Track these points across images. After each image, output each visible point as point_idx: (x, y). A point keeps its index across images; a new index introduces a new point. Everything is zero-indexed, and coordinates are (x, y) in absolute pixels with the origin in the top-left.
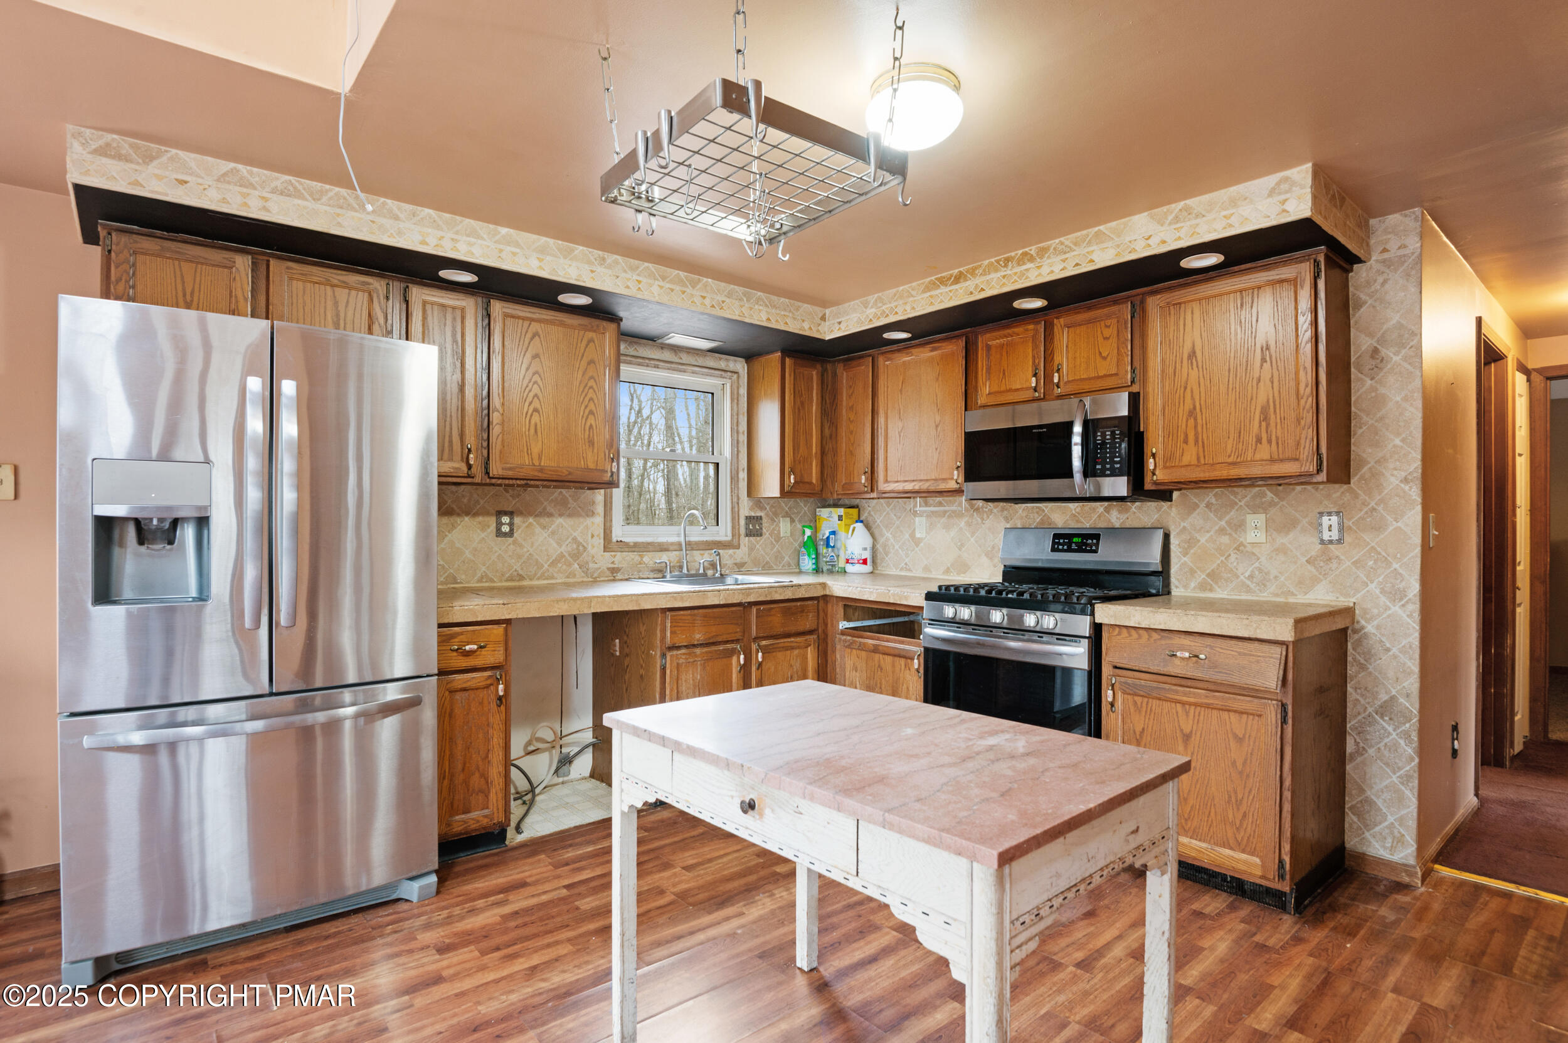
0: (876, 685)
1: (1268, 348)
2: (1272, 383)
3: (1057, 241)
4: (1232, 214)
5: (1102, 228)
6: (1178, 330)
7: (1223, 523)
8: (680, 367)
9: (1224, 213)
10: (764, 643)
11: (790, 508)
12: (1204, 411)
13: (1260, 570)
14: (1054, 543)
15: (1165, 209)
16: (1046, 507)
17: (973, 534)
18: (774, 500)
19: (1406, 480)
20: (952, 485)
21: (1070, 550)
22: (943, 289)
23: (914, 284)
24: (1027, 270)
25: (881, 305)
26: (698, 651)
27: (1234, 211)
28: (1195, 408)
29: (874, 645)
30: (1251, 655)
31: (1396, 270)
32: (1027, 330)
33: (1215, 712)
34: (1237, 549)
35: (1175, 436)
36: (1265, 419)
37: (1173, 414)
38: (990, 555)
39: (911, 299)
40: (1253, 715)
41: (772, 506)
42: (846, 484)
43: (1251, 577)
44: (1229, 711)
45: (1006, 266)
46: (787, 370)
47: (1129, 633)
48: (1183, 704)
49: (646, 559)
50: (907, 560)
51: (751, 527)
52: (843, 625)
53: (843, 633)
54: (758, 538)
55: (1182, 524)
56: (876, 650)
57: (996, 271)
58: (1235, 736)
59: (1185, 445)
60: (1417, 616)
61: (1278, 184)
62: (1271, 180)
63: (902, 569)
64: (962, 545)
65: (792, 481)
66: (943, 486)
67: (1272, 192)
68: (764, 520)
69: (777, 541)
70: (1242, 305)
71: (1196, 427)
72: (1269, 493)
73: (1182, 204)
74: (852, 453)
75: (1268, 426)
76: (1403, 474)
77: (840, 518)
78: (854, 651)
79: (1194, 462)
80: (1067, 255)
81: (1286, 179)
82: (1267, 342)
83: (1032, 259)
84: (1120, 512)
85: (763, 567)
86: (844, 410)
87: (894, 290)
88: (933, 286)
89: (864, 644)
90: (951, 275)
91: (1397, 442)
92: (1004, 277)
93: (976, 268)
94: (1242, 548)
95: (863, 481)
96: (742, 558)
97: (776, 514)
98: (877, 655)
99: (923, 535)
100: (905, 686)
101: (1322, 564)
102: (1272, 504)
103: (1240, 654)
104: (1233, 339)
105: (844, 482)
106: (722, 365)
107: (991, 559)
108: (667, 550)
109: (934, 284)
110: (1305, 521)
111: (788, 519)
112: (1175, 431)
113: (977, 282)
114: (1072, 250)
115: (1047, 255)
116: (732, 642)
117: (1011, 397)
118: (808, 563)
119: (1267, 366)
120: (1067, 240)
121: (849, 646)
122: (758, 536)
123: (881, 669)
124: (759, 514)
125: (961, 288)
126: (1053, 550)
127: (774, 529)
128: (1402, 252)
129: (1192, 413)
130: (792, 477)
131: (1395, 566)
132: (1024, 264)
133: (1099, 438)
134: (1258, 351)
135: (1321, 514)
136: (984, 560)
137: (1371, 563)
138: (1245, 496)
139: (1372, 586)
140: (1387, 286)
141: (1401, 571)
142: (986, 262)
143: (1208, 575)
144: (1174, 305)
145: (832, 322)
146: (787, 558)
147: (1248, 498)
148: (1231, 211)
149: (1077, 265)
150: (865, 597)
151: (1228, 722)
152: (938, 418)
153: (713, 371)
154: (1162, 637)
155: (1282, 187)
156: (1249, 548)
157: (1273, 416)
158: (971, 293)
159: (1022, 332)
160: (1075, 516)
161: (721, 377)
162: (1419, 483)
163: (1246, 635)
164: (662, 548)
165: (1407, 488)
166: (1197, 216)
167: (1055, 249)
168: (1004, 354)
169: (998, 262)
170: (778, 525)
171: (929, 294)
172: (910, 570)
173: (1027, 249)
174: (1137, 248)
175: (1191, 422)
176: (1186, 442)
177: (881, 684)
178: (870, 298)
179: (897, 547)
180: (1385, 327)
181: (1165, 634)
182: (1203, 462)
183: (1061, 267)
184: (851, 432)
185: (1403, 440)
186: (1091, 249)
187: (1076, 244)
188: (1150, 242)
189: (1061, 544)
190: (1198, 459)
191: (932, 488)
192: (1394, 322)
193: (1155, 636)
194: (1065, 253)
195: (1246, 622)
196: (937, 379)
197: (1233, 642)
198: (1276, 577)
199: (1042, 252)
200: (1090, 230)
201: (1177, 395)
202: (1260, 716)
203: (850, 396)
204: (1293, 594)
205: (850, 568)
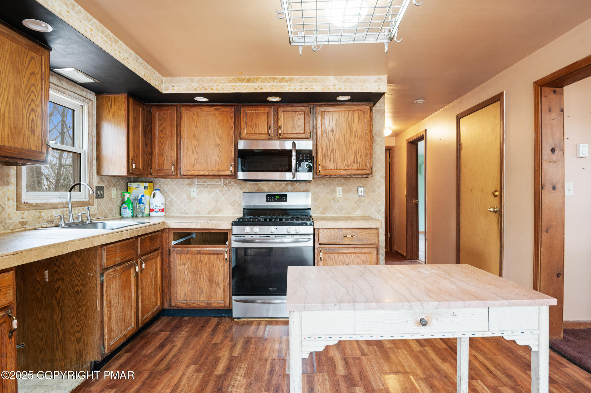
0: (198, 270)
1: (357, 132)
2: (358, 143)
3: (298, 77)
4: (363, 85)
5: (317, 77)
6: (327, 121)
7: (328, 190)
8: (63, 90)
9: (361, 84)
10: (143, 258)
11: (116, 182)
12: (336, 151)
13: (340, 206)
14: (267, 199)
15: (341, 76)
16: (260, 184)
17: (223, 195)
18: (108, 177)
19: (381, 177)
20: (228, 173)
21: (275, 201)
22: (240, 84)
23: (223, 77)
24: (284, 85)
25: (202, 83)
26: (118, 268)
27: (364, 84)
28: (333, 149)
29: (197, 251)
30: (369, 234)
31: (379, 114)
32: (265, 109)
33: (357, 254)
34: (333, 199)
35: (326, 159)
36: (356, 155)
37: (326, 151)
38: (233, 204)
39: (221, 84)
40: (369, 253)
41: (108, 181)
42: (158, 170)
43: (338, 208)
44: (361, 253)
45: (274, 81)
46: (130, 105)
47: (327, 231)
48: (346, 253)
49: (43, 215)
50: (185, 209)
51: (99, 193)
52: (174, 243)
53: (174, 247)
54: (102, 199)
55: (315, 191)
56: (198, 253)
57: (269, 82)
58: (363, 261)
59: (330, 163)
60: (384, 217)
61: (378, 79)
62: (376, 77)
63: (182, 213)
64: (218, 200)
65: (134, 167)
66: (222, 173)
67: (376, 81)
68: (105, 189)
69: (110, 201)
70: (349, 116)
71: (333, 156)
72: (343, 180)
73: (347, 76)
74: (162, 154)
75: (357, 158)
76: (380, 175)
77: (146, 188)
78: (183, 255)
79: (333, 168)
80: (302, 84)
81: (380, 78)
82: (356, 130)
83: (286, 81)
84: (291, 186)
85: (104, 216)
86: (157, 132)
87: (211, 78)
88: (234, 81)
89: (191, 251)
90: (245, 79)
91: (379, 165)
92: (273, 85)
93: (258, 78)
94: (334, 199)
95: (173, 169)
96: (94, 211)
97: (109, 186)
98: (199, 256)
99: (195, 196)
100: (217, 268)
101: (359, 203)
102: (344, 184)
103: (365, 234)
104: (346, 127)
105: (157, 169)
106: (84, 94)
107: (233, 206)
108: (56, 208)
109: (235, 80)
110: (354, 189)
111: (115, 188)
112: (326, 157)
113: (259, 85)
114: (304, 82)
115: (293, 81)
116: (130, 260)
117: (258, 137)
118: (128, 212)
119: (356, 138)
120: (303, 78)
121: (181, 253)
122: (102, 198)
123: (202, 262)
124: (102, 185)
125: (250, 85)
126: (267, 201)
127: (109, 194)
128: (380, 108)
129: (332, 151)
130: (134, 165)
131: (378, 203)
132: (282, 82)
133: (301, 157)
134: (354, 132)
135: (359, 187)
136: (230, 207)
137: (372, 202)
138: (335, 182)
139: (372, 209)
140: (376, 118)
141: (380, 204)
142: (264, 77)
143: (324, 208)
144: (326, 111)
145: (168, 85)
146: (114, 210)
147: (337, 182)
148: (363, 84)
149: (306, 89)
150: (193, 227)
151: (361, 257)
152: (219, 142)
153: (80, 97)
154: (339, 231)
155: (379, 80)
156: (337, 199)
157: (358, 155)
158: (256, 89)
159: (263, 110)
160: (272, 187)
161: (84, 101)
162: (384, 178)
163: (367, 227)
164: (53, 207)
165: (381, 179)
166: (352, 82)
167: (296, 80)
168: (254, 117)
169: (270, 78)
170: (110, 192)
171: (232, 84)
172: (187, 213)
173: (284, 77)
174: (330, 88)
175: (332, 154)
176: (330, 161)
177: (201, 269)
178: (194, 78)
179: (178, 202)
180: (376, 130)
181: (340, 230)
182: (336, 168)
183: (299, 88)
184: (162, 144)
185: (380, 165)
186: (312, 84)
187: (306, 80)
188: (335, 87)
189: (271, 199)
190: (334, 167)
191: (216, 174)
192: (378, 129)
193: (336, 230)
194: (301, 83)
195: (368, 223)
196: (218, 124)
197: (363, 230)
198: (345, 208)
199: (291, 80)
200: (312, 76)
201: (327, 144)
202: (371, 253)
203: (161, 125)
204: (351, 213)
205: (152, 214)
